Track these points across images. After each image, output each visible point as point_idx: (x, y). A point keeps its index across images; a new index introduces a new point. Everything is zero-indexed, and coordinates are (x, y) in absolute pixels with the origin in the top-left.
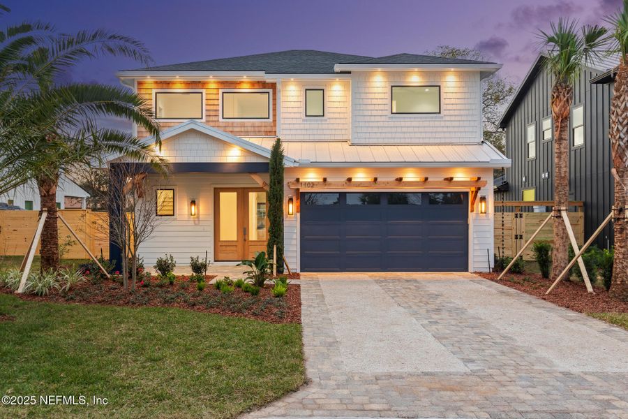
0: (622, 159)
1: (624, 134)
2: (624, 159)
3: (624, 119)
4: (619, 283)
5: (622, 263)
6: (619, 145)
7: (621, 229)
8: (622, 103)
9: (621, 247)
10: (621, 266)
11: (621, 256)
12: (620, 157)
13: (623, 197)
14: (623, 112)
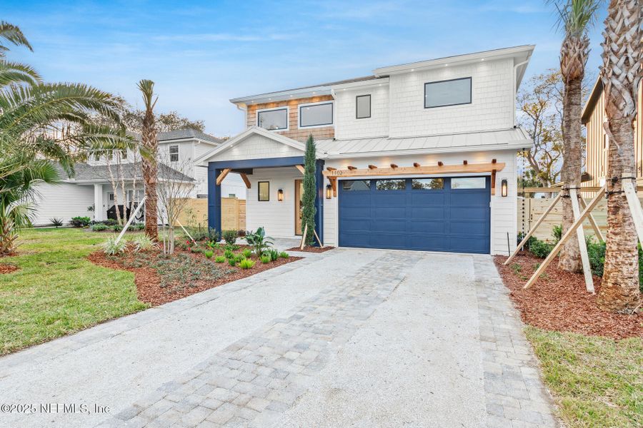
0: (617, 106)
1: (621, 68)
2: (621, 106)
3: (620, 46)
4: (610, 285)
5: (616, 258)
6: (613, 85)
7: (615, 207)
8: (618, 23)
9: (616, 234)
10: (613, 261)
11: (614, 248)
12: (614, 102)
13: (619, 161)
14: (619, 35)
